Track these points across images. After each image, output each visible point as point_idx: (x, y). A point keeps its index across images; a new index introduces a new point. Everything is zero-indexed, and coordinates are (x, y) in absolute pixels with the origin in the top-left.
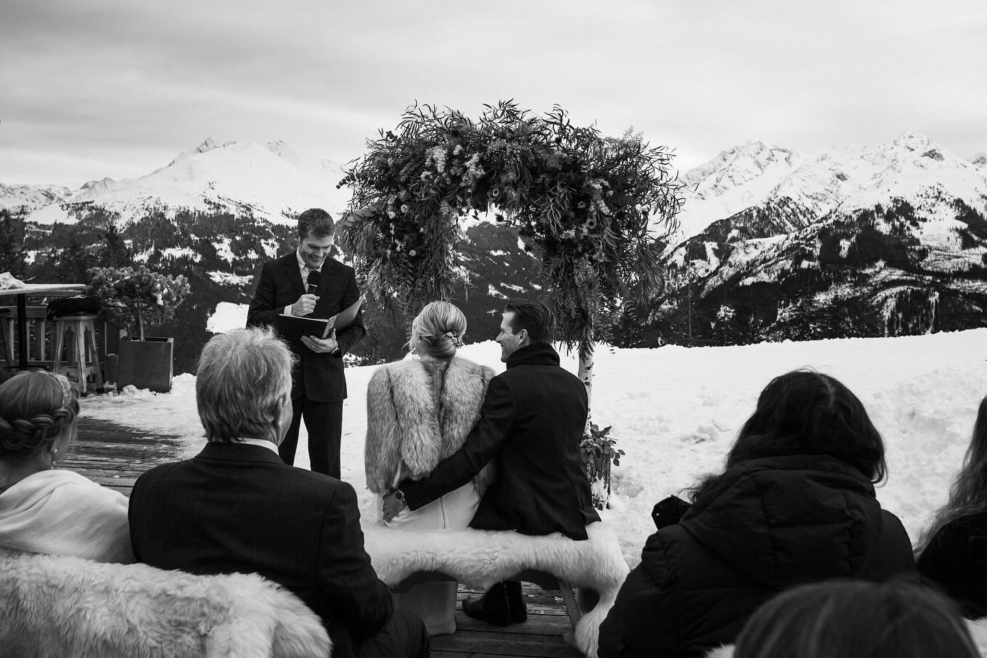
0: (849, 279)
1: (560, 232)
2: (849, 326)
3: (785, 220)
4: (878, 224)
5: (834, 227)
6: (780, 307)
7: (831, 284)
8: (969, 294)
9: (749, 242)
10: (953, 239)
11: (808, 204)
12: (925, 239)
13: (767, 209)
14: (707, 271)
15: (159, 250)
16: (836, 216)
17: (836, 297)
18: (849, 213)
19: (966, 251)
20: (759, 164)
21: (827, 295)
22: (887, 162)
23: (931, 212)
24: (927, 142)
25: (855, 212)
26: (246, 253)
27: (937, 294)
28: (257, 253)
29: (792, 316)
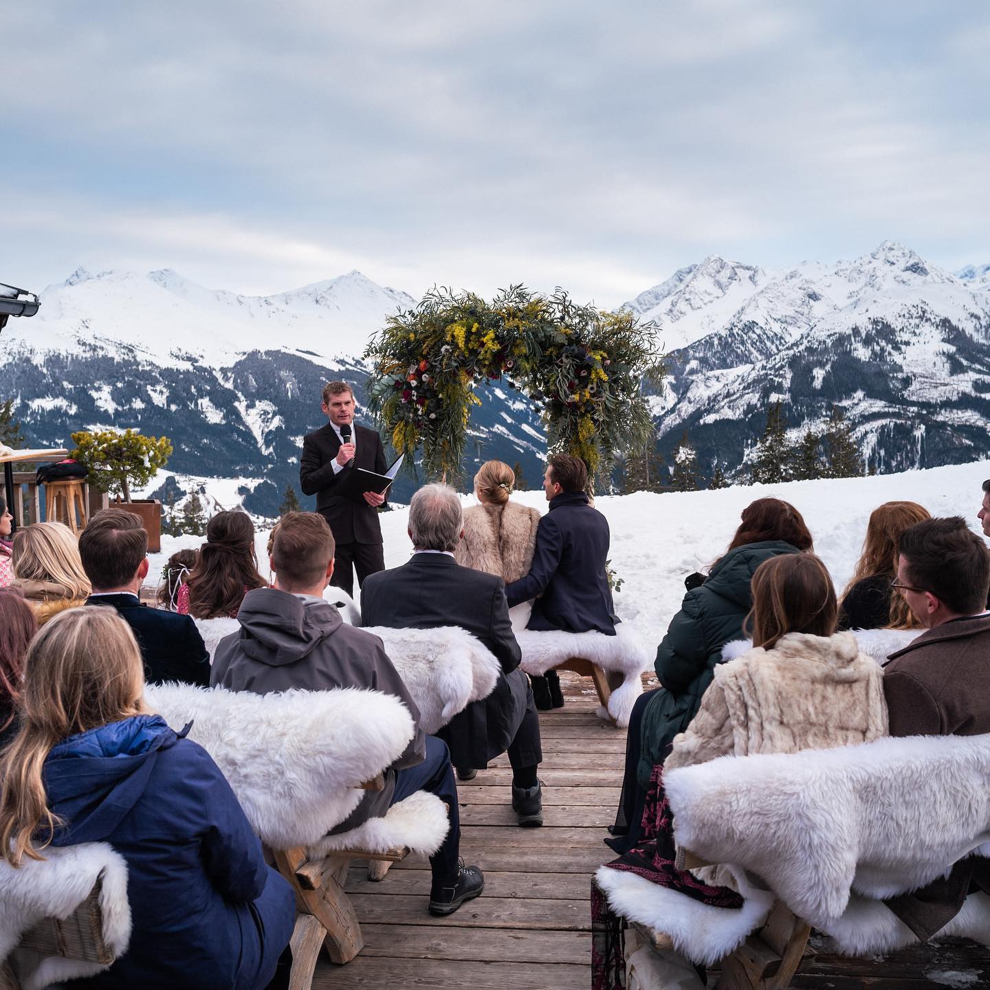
0: (824, 413)
1: (567, 396)
2: (825, 466)
3: (750, 348)
4: (855, 349)
5: (806, 354)
6: (747, 447)
7: (804, 419)
8: (959, 426)
9: (710, 374)
10: (939, 364)
11: (777, 328)
12: (909, 366)
13: (730, 336)
14: (663, 408)
15: (26, 401)
16: (809, 341)
17: (809, 435)
18: (823, 338)
19: (955, 377)
20: (719, 284)
21: (800, 431)
22: (864, 279)
23: (915, 334)
24: (909, 255)
25: (829, 336)
26: (129, 401)
27: (923, 427)
28: (143, 401)
29: (761, 457)
